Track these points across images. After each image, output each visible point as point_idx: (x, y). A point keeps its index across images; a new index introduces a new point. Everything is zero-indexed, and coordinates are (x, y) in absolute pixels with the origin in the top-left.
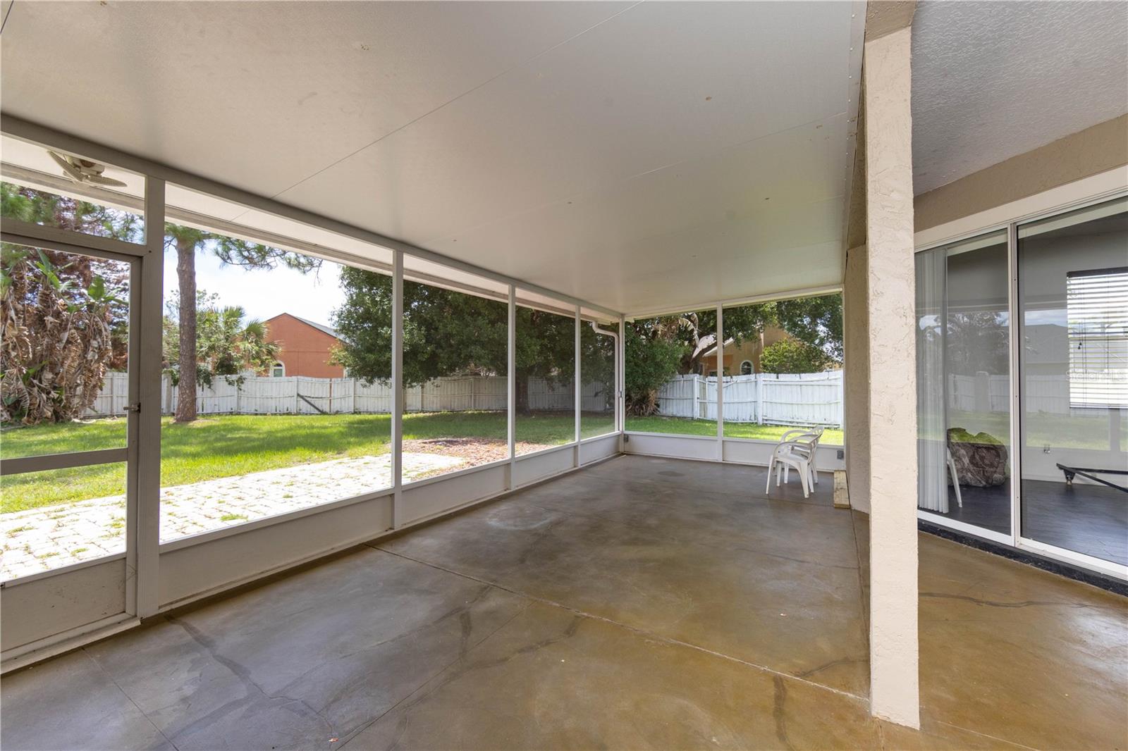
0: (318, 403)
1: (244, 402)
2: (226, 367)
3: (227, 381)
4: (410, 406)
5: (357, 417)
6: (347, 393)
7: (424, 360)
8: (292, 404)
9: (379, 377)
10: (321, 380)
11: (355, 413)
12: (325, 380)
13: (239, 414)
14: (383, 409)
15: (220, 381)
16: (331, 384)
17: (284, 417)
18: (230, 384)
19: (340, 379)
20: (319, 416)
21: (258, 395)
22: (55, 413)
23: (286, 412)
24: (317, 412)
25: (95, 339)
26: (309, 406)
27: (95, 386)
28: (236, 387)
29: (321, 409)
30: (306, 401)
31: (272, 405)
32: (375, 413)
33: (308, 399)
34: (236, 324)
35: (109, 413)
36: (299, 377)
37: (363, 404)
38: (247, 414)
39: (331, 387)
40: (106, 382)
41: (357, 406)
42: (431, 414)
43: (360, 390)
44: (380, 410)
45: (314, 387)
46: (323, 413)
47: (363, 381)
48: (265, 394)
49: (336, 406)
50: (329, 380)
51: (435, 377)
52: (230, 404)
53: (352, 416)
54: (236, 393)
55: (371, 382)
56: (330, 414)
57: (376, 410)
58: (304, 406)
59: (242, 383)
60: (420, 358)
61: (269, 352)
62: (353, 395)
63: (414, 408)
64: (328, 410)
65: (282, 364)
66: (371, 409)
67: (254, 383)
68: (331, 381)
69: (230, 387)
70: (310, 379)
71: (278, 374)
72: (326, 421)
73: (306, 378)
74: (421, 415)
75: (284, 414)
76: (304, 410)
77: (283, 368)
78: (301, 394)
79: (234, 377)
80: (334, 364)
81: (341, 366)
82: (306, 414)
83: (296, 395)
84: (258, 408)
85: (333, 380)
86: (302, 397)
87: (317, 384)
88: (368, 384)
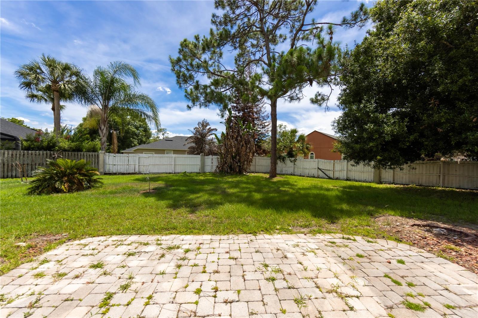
0: (327, 173)
1: (296, 170)
2: (291, 154)
3: (290, 160)
4: (384, 179)
5: (349, 183)
6: (343, 168)
7: (405, 147)
8: (315, 172)
9: (364, 161)
10: (329, 161)
11: (347, 180)
12: (331, 161)
13: (294, 175)
14: (365, 179)
15: (288, 161)
16: (334, 163)
17: (312, 178)
18: (291, 162)
19: (339, 161)
20: (327, 180)
21: (301, 167)
22: (239, 170)
23: (312, 176)
24: (327, 177)
25: (249, 144)
26: (323, 174)
27: (250, 161)
28: (293, 163)
29: (329, 176)
30: (322, 171)
31: (307, 172)
32: (360, 181)
33: (323, 170)
34: (295, 136)
35: (255, 171)
36: (319, 159)
37: (352, 175)
38: (297, 175)
39: (334, 165)
40: (254, 160)
41: (349, 176)
42: (402, 186)
43: (350, 167)
44: (362, 179)
45: (326, 165)
46: (330, 178)
47: (352, 162)
48: (304, 167)
49: (337, 175)
50: (333, 161)
51: (412, 161)
52: (291, 170)
53: (345, 182)
54: (293, 166)
55: (357, 163)
56: (333, 179)
57: (360, 179)
58: (321, 174)
59: (296, 161)
60: (401, 145)
61: (307, 148)
62: (346, 170)
63: (387, 181)
64: (332, 177)
65: (314, 153)
66: (357, 178)
67: (300, 162)
68: (334, 161)
69: (291, 163)
70: (323, 160)
71: (312, 158)
72: (330, 184)
73: (322, 160)
74: (393, 186)
75: (312, 177)
76: (321, 176)
77: (314, 155)
78: (320, 168)
79: (293, 159)
80: (335, 152)
81: (339, 153)
82: (322, 178)
83: (317, 168)
84: (301, 173)
85: (335, 161)
86: (320, 169)
87: (327, 163)
88: (355, 165)
